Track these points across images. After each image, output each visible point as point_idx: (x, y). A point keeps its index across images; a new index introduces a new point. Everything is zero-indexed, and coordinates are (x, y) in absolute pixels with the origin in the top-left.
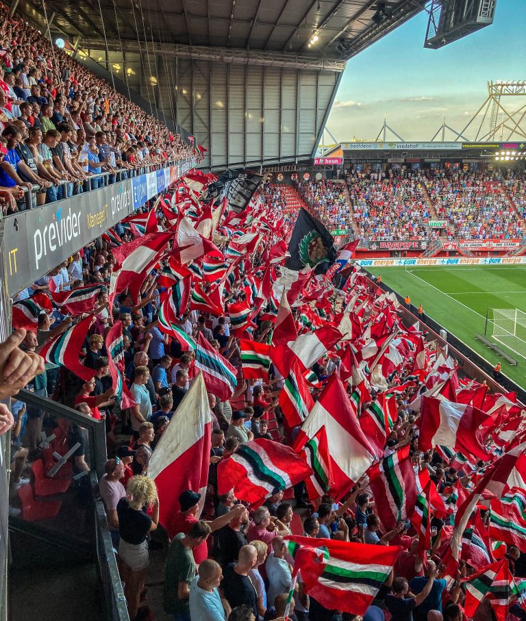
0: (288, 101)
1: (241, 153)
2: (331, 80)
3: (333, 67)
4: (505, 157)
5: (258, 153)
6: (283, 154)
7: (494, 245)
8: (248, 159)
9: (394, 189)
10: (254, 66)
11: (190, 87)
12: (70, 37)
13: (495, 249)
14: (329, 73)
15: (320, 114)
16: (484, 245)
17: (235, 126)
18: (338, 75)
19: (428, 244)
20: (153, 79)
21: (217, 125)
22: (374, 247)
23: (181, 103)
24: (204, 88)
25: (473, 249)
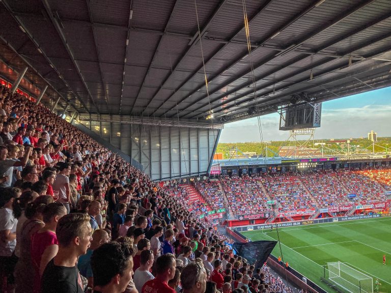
0: (193, 145)
1: (168, 172)
2: (216, 133)
3: (217, 127)
4: (302, 166)
5: (178, 172)
6: (192, 172)
7: (303, 213)
9: (246, 185)
11: (139, 137)
12: (69, 113)
13: (303, 215)
14: (213, 130)
15: (211, 150)
16: (298, 213)
17: (165, 157)
18: (219, 131)
19: (269, 214)
20: (119, 133)
21: (155, 157)
22: (241, 218)
23: (134, 147)
24: (148, 138)
25: (292, 216)
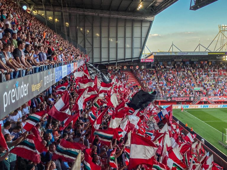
0: (128, 34)
1: (107, 57)
2: (148, 25)
3: (149, 19)
5: (115, 57)
6: (126, 57)
7: (225, 99)
8: (110, 60)
9: (178, 73)
10: (113, 18)
11: (84, 27)
13: (225, 101)
14: (147, 21)
15: (143, 40)
16: (220, 99)
17: (104, 44)
18: (151, 22)
19: (194, 98)
20: (67, 24)
21: (96, 44)
22: (169, 100)
23: (80, 35)
24: (91, 28)
25: (215, 101)
